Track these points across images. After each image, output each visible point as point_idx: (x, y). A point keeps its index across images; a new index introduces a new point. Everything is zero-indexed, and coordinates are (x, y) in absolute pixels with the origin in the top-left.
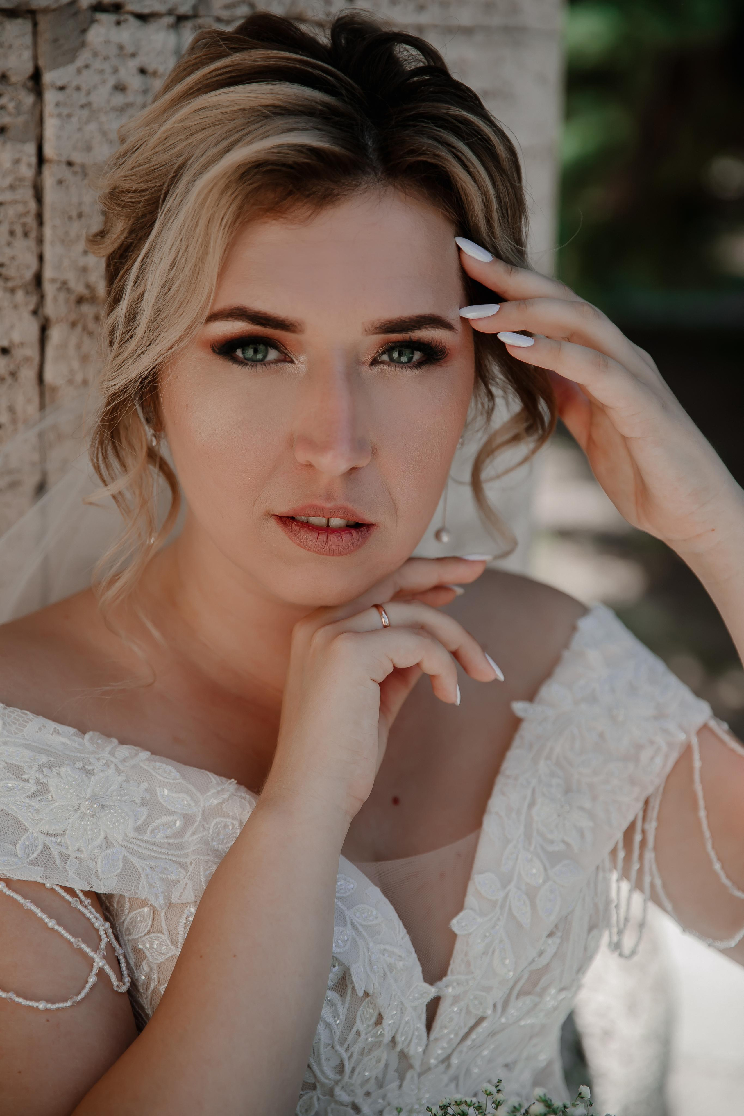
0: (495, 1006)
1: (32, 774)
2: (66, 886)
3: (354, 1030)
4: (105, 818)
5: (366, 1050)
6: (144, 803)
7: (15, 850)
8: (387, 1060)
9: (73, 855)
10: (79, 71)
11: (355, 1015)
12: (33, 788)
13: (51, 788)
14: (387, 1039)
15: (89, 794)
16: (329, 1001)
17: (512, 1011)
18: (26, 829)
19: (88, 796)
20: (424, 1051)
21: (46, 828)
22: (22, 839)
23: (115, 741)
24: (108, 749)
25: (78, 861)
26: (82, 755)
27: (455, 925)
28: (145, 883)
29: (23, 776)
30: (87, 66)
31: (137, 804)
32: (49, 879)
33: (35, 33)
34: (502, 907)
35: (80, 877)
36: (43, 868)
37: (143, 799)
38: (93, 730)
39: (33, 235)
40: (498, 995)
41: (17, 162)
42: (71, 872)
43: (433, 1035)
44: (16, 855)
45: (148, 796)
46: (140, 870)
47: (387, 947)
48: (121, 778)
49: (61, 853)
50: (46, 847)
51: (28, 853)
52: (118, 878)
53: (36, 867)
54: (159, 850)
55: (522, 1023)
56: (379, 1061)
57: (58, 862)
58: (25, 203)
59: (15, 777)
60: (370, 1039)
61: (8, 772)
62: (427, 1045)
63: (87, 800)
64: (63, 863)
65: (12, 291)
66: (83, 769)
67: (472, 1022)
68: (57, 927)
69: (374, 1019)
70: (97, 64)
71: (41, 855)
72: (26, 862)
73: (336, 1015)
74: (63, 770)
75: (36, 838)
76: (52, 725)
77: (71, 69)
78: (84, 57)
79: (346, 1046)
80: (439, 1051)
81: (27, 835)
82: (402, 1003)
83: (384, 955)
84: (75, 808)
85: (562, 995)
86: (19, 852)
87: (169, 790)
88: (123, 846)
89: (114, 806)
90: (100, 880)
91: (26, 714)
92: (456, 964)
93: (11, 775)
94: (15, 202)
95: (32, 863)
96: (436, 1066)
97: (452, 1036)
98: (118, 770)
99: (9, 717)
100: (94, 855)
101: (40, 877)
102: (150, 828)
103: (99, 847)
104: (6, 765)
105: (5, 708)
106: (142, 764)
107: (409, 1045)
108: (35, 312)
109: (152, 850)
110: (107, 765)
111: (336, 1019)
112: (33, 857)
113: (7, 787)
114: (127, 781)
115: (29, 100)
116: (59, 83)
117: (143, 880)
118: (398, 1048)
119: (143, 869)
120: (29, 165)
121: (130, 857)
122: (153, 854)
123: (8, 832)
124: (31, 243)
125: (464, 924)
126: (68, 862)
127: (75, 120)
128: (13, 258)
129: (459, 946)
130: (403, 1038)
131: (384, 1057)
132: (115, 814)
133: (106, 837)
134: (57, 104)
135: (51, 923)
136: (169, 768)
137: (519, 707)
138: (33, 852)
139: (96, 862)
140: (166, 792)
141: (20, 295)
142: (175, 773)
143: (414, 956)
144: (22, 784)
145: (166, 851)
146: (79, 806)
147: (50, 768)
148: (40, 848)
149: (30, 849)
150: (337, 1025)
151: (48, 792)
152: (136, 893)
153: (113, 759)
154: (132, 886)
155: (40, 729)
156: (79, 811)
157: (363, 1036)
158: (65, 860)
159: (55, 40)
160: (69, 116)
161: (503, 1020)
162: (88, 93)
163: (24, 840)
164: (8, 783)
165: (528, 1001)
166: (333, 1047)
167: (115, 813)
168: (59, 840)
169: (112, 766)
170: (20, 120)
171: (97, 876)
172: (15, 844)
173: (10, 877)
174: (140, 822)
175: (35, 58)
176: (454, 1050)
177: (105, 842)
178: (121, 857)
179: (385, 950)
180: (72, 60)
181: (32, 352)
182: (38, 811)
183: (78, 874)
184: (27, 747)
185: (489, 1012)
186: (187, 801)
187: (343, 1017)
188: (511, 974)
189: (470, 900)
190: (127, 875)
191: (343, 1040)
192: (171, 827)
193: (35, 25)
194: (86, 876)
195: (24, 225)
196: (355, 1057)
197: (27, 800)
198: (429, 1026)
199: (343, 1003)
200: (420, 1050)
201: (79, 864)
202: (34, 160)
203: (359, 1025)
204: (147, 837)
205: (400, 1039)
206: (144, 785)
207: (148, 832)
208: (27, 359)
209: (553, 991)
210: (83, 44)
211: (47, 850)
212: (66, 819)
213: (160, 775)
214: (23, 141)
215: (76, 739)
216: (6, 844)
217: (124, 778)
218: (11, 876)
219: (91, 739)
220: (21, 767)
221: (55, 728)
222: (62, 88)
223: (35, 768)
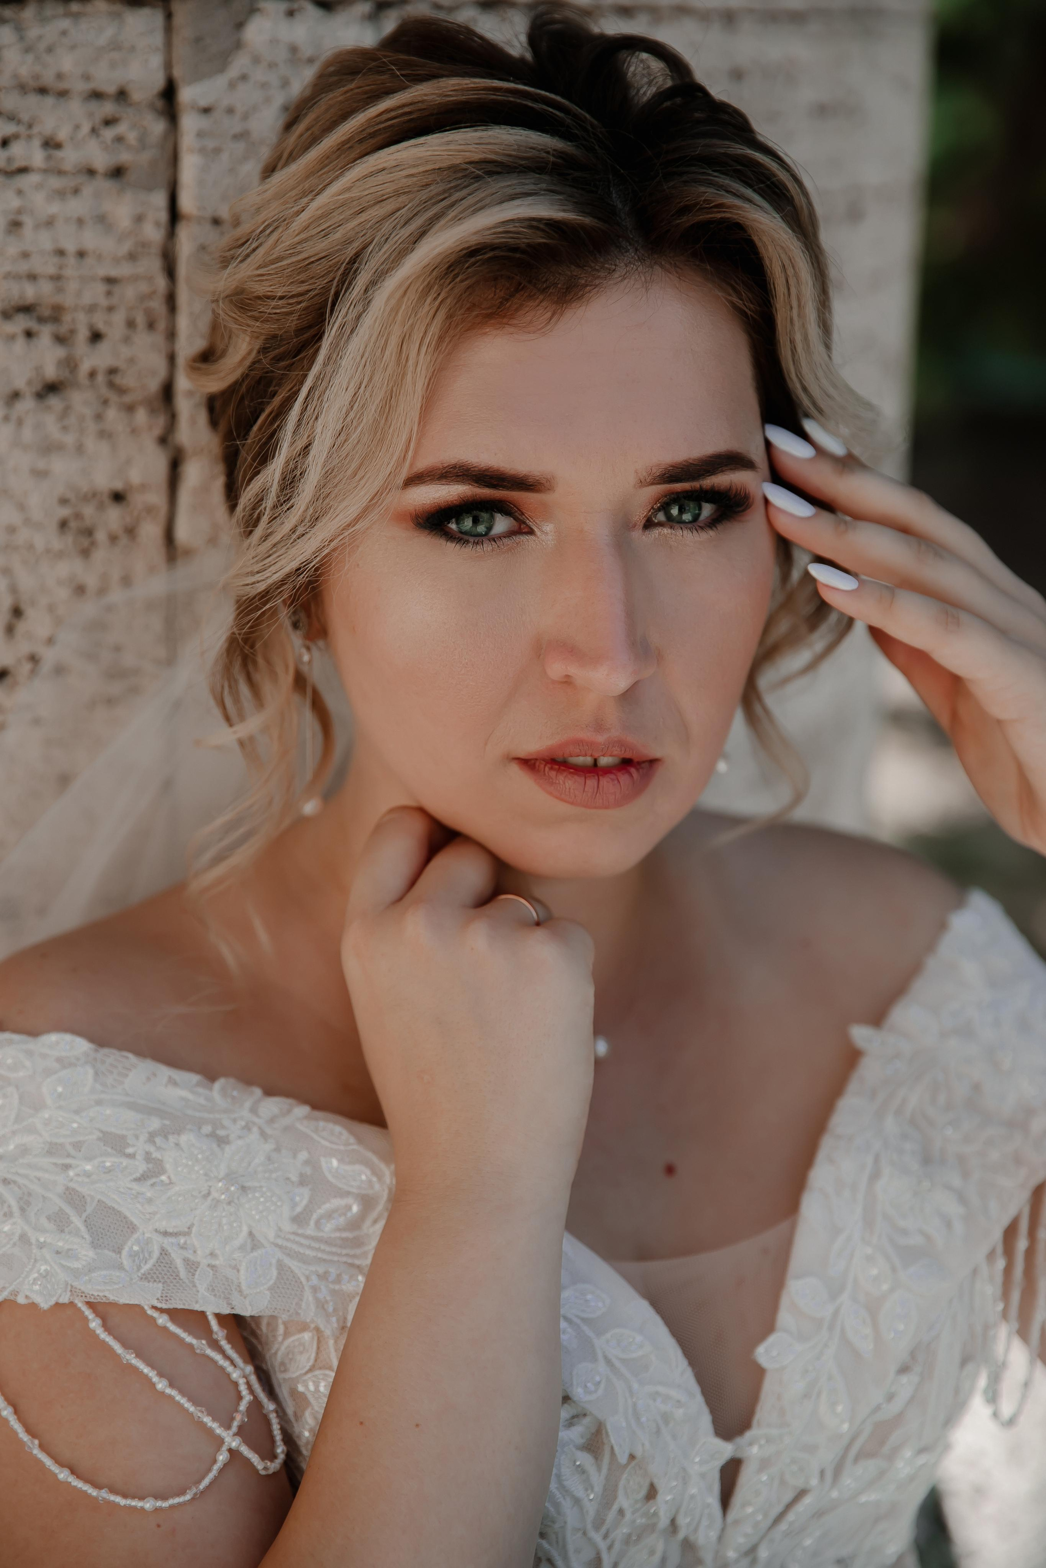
0: (822, 1473)
1: (139, 1146)
2: (195, 1309)
3: (615, 1507)
4: (247, 1206)
5: (634, 1538)
6: (303, 1181)
7: (120, 1260)
8: (665, 1552)
9: (204, 1262)
10: (232, 85)
11: (617, 1486)
12: (141, 1167)
13: (168, 1166)
14: (664, 1522)
15: (223, 1171)
16: (579, 1466)
17: (848, 1481)
18: (133, 1228)
19: (222, 1174)
20: (720, 1538)
21: (163, 1225)
22: (129, 1243)
23: (258, 1092)
24: (248, 1104)
25: (211, 1272)
26: (211, 1116)
27: (764, 1354)
28: (311, 1299)
29: (126, 1151)
30: (244, 78)
31: (293, 1183)
32: (170, 1301)
33: (169, 29)
34: (831, 1328)
35: (215, 1295)
36: (160, 1285)
37: (301, 1175)
38: (226, 1075)
39: (162, 325)
40: (826, 1457)
41: (139, 219)
42: (202, 1288)
43: (732, 1514)
44: (121, 1267)
45: (308, 1170)
46: (303, 1279)
47: (660, 1389)
48: (269, 1146)
49: (186, 1261)
50: (164, 1252)
51: (138, 1264)
52: (271, 1293)
53: (151, 1283)
54: (328, 1249)
55: (863, 1499)
56: (652, 1552)
57: (183, 1273)
58: (150, 279)
59: (115, 1152)
60: (638, 1521)
61: (104, 1145)
62: (723, 1530)
63: (220, 1181)
64: (190, 1274)
65: (130, 409)
66: (212, 1135)
67: (788, 1497)
68: (168, 1391)
69: (644, 1492)
70: (259, 74)
71: (157, 1265)
72: (136, 1276)
73: (589, 1487)
74: (184, 1139)
75: (149, 1241)
76: (165, 1072)
77: (220, 82)
78: (240, 63)
79: (603, 1530)
80: (739, 1538)
81: (135, 1236)
82: (684, 1469)
83: (655, 1400)
84: (203, 1193)
85: (922, 1459)
86: (125, 1262)
87: (341, 1161)
88: (277, 1245)
89: (261, 1187)
90: (245, 1298)
91: (127, 1058)
92: (765, 1412)
93: (109, 1150)
94: (135, 278)
95: (145, 1277)
96: (737, 1561)
97: (760, 1517)
98: (263, 1134)
99: (103, 1062)
100: (234, 1259)
101: (158, 1299)
102: (315, 1216)
103: (242, 1248)
104: (101, 1135)
105: (96, 1051)
106: (298, 1125)
107: (696, 1530)
108: (163, 440)
109: (319, 1250)
110: (247, 1128)
111: (589, 1492)
112: (145, 1268)
113: (104, 1167)
114: (278, 1150)
115: (157, 127)
116: (203, 103)
117: (308, 1295)
118: (681, 1535)
119: (308, 1278)
120: (157, 224)
121: (287, 1261)
122: (320, 1255)
123: (108, 1233)
124: (159, 338)
125: (774, 1353)
126: (197, 1273)
127: (225, 157)
128: (132, 361)
129: (769, 1387)
130: (688, 1520)
131: (660, 1547)
132: (262, 1200)
133: (251, 1234)
134: (200, 134)
135: (161, 1385)
136: (338, 1129)
137: (860, 1034)
138: (146, 1262)
139: (238, 1271)
140: (335, 1163)
141: (141, 416)
142: (345, 1134)
143: (699, 1399)
144: (125, 1162)
145: (339, 1251)
146: (209, 1191)
147: (166, 1137)
148: (156, 1254)
149: (141, 1257)
150: (591, 1500)
151: (163, 1171)
152: (297, 1314)
153: (256, 1120)
154: (292, 1304)
155: (148, 1079)
156: (210, 1198)
157: (628, 1516)
158: (192, 1270)
159: (198, 40)
160: (217, 151)
161: (835, 1494)
162: (245, 117)
163: (133, 1245)
164: (104, 1162)
165: (869, 1467)
166: (585, 1533)
167: (262, 1196)
168: (182, 1241)
169: (255, 1130)
170: (145, 157)
171: (240, 1291)
172: (119, 1251)
173: (114, 1300)
174: (299, 1209)
175: (168, 65)
176: (762, 1538)
177: (249, 1241)
178: (274, 1261)
179: (657, 1393)
180: (222, 68)
181: (157, 498)
182: (150, 1201)
183: (212, 1289)
184: (132, 1106)
185: (814, 1482)
186: (366, 1176)
187: (598, 1488)
188: (846, 1426)
189: (785, 1317)
190: (283, 1288)
191: (599, 1523)
192: (345, 1214)
193: (169, 16)
194: (223, 1292)
195: (148, 312)
196: (617, 1546)
197: (135, 1186)
198: (726, 1498)
199: (599, 1469)
200: (713, 1534)
201: (214, 1274)
202: (163, 216)
203: (622, 1501)
204: (310, 1231)
205: (683, 1521)
206: (303, 1155)
207: (312, 1223)
208: (150, 510)
209: (908, 1453)
210: (238, 45)
211: (166, 1257)
212: (192, 1210)
213: (323, 1138)
214: (149, 189)
215: (200, 1090)
216: (106, 1252)
217: (273, 1146)
218: (116, 1299)
219: (223, 1091)
220: (123, 1137)
221: (170, 1077)
222: (206, 111)
223: (143, 1137)
